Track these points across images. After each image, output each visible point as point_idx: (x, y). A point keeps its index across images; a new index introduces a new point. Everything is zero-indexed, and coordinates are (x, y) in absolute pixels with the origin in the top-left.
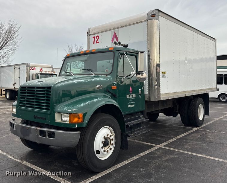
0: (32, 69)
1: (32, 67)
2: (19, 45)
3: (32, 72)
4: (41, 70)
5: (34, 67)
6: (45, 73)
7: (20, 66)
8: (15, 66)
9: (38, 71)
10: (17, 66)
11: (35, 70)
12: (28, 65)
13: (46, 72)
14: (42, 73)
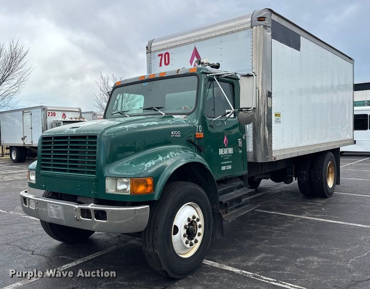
0: (51, 114)
1: (50, 112)
2: (26, 78)
3: (50, 119)
4: (64, 117)
5: (53, 112)
6: (70, 120)
7: (31, 111)
8: (24, 111)
9: (59, 117)
10: (26, 111)
11: (55, 115)
12: (44, 109)
13: (72, 118)
14: (67, 119)
